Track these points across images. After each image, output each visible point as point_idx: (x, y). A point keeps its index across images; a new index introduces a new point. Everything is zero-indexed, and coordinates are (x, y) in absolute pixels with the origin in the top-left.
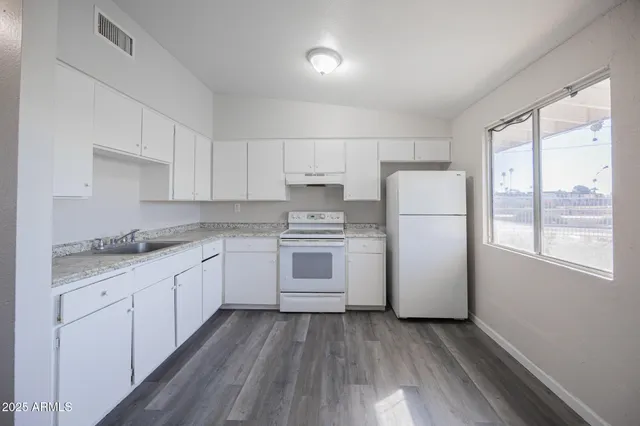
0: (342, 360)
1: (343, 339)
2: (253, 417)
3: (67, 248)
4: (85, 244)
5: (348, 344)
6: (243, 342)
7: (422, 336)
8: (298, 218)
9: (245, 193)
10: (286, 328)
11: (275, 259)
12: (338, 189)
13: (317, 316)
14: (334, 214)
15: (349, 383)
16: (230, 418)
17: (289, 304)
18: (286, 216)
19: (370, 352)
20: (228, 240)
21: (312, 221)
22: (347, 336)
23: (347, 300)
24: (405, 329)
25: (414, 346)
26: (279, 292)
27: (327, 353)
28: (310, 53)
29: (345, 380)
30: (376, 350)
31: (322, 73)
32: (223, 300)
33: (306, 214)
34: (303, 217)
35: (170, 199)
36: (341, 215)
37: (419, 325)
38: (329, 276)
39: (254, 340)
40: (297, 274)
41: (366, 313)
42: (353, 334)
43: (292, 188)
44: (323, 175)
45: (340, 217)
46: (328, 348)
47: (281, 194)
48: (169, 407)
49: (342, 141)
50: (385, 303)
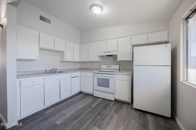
0: (99, 117)
1: (106, 110)
2: (61, 124)
3: (39, 71)
4: (44, 71)
5: (106, 112)
6: (77, 102)
7: (140, 119)
8: (104, 67)
9: (87, 59)
10: (92, 101)
11: (92, 79)
12: (116, 57)
13: (104, 100)
14: (115, 66)
15: (95, 126)
16: (56, 123)
17: (96, 94)
18: (100, 66)
19: (112, 117)
20: (81, 73)
21: (108, 68)
22: (108, 109)
23: (115, 97)
24: (134, 113)
25: (132, 121)
26: (94, 90)
27: (97, 113)
28: (91, 7)
29: (95, 125)
30: (115, 117)
31: (96, 14)
32: (80, 89)
33: (106, 66)
35: (65, 61)
36: (118, 66)
37: (142, 114)
38: (108, 87)
39: (81, 102)
40: (99, 85)
41: (122, 103)
42: (111, 109)
44: (110, 52)
45: (117, 67)
46: (99, 111)
47: (97, 59)
48: (50, 114)
49: (117, 39)
50: (130, 101)
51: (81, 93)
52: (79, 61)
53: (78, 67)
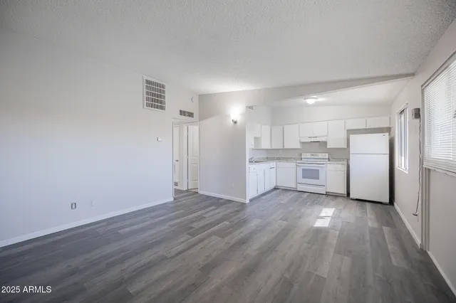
8: (306, 156)
9: (283, 146)
11: (295, 171)
12: (325, 143)
14: (323, 154)
17: (300, 188)
18: (301, 155)
20: (278, 163)
21: (313, 157)
23: (326, 189)
26: (297, 183)
32: (276, 184)
33: (310, 154)
34: (308, 155)
36: (327, 155)
38: (318, 178)
40: (304, 177)
43: (303, 143)
44: (316, 137)
47: (299, 146)
49: (326, 122)
50: (346, 193)
51: (275, 189)
52: (269, 148)
53: (265, 156)
